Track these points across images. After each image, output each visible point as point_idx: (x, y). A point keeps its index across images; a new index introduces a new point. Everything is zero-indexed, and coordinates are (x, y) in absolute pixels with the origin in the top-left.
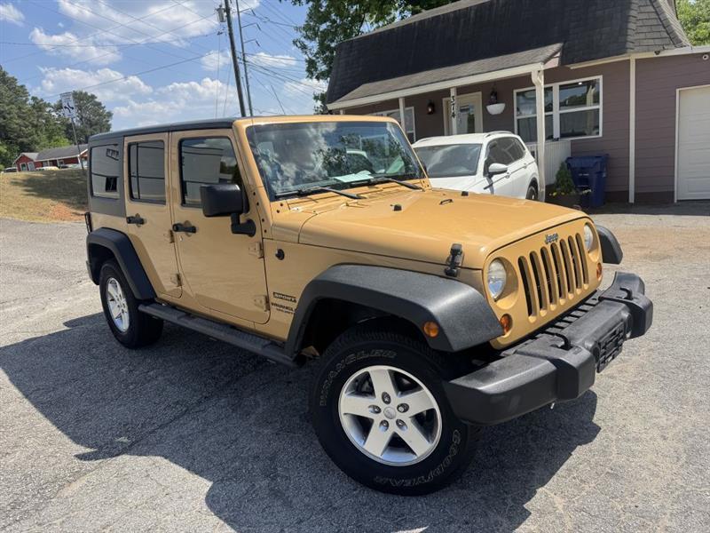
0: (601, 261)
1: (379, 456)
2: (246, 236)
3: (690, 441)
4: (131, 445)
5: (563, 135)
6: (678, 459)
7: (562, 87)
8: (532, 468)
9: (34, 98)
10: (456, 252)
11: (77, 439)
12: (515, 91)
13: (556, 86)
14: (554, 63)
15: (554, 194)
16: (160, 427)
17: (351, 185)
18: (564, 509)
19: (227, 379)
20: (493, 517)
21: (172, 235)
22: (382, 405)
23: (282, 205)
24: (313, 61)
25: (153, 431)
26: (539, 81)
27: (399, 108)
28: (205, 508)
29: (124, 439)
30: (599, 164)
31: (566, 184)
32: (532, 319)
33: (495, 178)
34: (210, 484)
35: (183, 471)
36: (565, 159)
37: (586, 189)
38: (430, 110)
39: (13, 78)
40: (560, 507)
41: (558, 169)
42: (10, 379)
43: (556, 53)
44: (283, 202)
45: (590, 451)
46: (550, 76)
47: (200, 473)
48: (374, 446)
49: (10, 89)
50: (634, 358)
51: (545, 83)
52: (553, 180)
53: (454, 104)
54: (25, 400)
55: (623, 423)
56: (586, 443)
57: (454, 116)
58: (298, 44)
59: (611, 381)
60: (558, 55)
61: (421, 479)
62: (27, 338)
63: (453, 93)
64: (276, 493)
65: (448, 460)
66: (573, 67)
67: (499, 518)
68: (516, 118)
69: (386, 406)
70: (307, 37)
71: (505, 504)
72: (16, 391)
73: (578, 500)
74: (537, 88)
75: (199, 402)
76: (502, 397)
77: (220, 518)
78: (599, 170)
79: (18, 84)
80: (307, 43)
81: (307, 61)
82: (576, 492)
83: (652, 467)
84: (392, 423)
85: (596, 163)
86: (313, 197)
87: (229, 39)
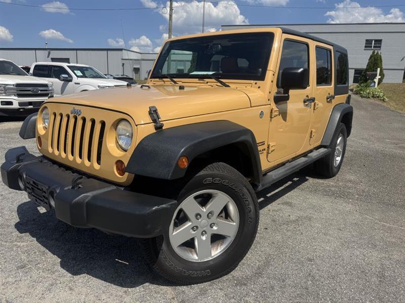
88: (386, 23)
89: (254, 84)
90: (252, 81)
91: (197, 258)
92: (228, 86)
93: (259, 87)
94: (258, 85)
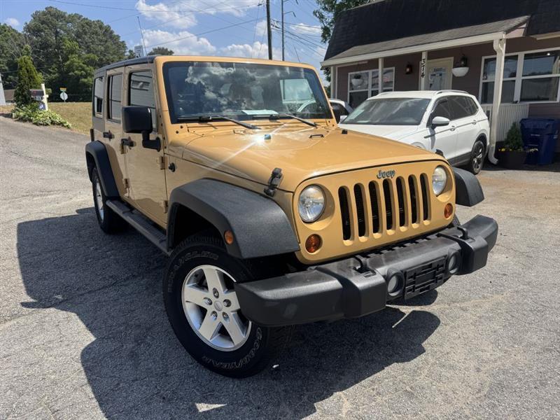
0: (453, 202)
1: (209, 340)
2: (156, 150)
3: (502, 377)
4: (62, 301)
5: (522, 100)
6: (479, 391)
7: (527, 57)
8: (342, 374)
9: (131, 51)
10: (276, 175)
11: (30, 291)
12: (483, 58)
13: (521, 55)
14: (518, 33)
15: (503, 150)
16: (90, 292)
17: (253, 118)
18: (346, 414)
19: (156, 265)
20: (284, 407)
21: (123, 148)
22: (213, 299)
23: (182, 127)
24: (328, 28)
25: (82, 295)
26: (501, 50)
27: (378, 68)
28: (78, 357)
29: (60, 297)
30: (551, 126)
31: (515, 142)
32: (348, 243)
33: (437, 129)
34: (93, 339)
35: (82, 325)
36: (520, 119)
37: (534, 148)
38: (408, 70)
39: (118, 36)
40: (344, 411)
41: (510, 128)
42: (18, 244)
43: (521, 24)
44: (184, 125)
45: (403, 369)
46: (512, 45)
47: (92, 330)
48: (206, 331)
49: (115, 44)
50: (496, 296)
51: (506, 53)
52: (504, 137)
53: (425, 66)
54: (17, 259)
55: (449, 350)
56: (403, 361)
57: (423, 76)
58: (317, 14)
59: (461, 313)
60: (524, 26)
61: (234, 365)
62: (47, 217)
63: (424, 56)
64: (133, 355)
65: (252, 352)
66: (540, 37)
67: (288, 410)
68: (482, 81)
69: (216, 299)
70: (325, 9)
71: (300, 399)
72: (16, 252)
73: (363, 409)
74: (498, 56)
75: (128, 278)
76: (277, 303)
77: (83, 365)
78: (550, 132)
79: (121, 40)
80: (325, 13)
81: (322, 28)
82: (367, 402)
83: (450, 393)
84: (220, 314)
85: (548, 126)
86: (213, 123)
87: (266, 10)
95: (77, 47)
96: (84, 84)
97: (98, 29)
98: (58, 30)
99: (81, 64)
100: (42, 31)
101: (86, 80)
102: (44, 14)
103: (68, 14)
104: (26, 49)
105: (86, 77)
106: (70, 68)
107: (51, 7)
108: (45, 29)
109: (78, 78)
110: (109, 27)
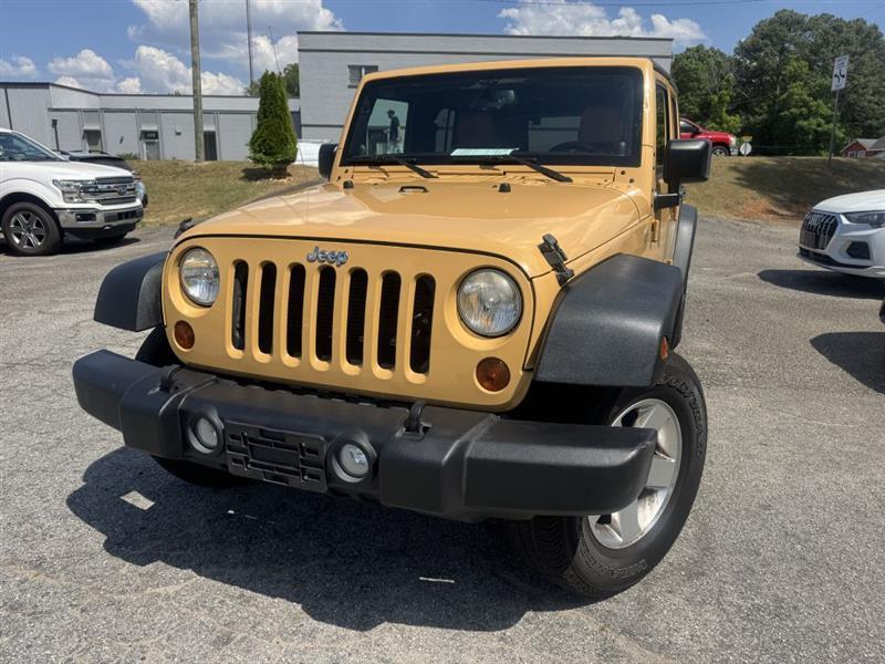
88: (620, 38)
89: (618, 174)
90: (613, 169)
91: (621, 540)
92: (569, 180)
93: (631, 181)
94: (628, 176)
95: (805, 70)
96: (802, 128)
97: (852, 35)
98: (786, 45)
99: (805, 97)
100: (760, 50)
101: (805, 123)
102: (772, 22)
103: (810, 16)
104: (728, 81)
105: (806, 118)
106: (785, 105)
107: (785, 10)
108: (766, 46)
109: (794, 119)
110: (875, 28)
